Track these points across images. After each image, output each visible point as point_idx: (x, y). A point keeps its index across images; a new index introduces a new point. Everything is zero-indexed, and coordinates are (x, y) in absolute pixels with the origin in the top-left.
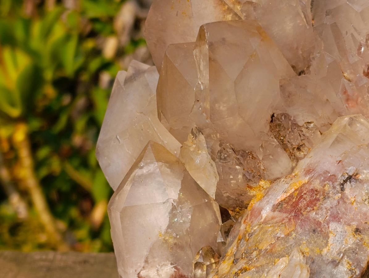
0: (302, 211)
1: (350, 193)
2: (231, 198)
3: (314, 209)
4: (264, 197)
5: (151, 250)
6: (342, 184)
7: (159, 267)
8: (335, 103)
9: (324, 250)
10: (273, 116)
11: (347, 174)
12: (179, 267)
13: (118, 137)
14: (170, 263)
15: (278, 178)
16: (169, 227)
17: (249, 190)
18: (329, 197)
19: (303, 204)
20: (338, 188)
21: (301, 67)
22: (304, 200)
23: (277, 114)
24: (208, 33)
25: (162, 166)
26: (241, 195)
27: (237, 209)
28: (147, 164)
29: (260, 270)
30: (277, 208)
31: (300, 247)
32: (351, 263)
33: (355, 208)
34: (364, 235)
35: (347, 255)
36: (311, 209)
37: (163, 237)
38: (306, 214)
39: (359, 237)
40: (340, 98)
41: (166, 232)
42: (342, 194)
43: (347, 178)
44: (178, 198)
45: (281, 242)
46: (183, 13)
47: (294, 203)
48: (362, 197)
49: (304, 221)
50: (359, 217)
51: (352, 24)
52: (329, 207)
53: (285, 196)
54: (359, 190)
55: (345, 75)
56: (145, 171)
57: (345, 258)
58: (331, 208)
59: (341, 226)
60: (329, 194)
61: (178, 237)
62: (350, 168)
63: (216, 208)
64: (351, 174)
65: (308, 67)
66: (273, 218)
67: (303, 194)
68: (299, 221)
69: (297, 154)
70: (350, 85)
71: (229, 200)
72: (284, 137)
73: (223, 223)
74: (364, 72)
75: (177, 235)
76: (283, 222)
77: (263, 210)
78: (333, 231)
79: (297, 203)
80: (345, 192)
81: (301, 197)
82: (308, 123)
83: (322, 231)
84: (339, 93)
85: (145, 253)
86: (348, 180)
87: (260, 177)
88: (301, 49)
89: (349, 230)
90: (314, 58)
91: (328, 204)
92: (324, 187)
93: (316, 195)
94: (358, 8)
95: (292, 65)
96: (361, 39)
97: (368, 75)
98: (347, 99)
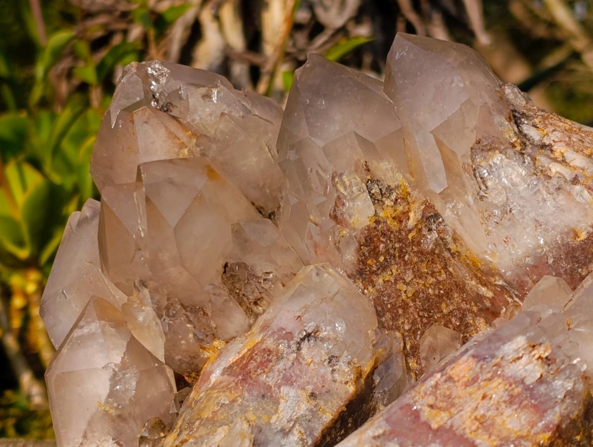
0: (251, 374)
1: (307, 353)
2: (184, 361)
3: (264, 372)
4: (217, 358)
5: (90, 424)
6: (298, 343)
7: (99, 443)
8: (301, 249)
9: (273, 417)
10: (226, 265)
11: (305, 331)
12: (121, 443)
13: (64, 291)
14: (111, 437)
15: (234, 338)
16: (110, 395)
17: (203, 352)
18: (283, 358)
19: (252, 365)
20: (294, 347)
21: (269, 207)
22: (254, 362)
23: (230, 264)
24: (144, 173)
25: (105, 325)
26: (194, 358)
27: (193, 374)
28: (88, 323)
29: (199, 440)
30: (227, 372)
31: (246, 414)
32: (303, 431)
33: (312, 369)
34: (320, 400)
35: (299, 423)
36: (262, 371)
37: (103, 408)
38: (256, 378)
39: (314, 403)
40: (306, 244)
41: (107, 402)
42: (297, 354)
43: (305, 336)
44: (121, 362)
45: (225, 409)
46: (128, 148)
47: (244, 364)
48: (321, 357)
49: (253, 385)
50: (315, 380)
51: (316, 160)
52: (281, 369)
53: (237, 358)
54: (318, 349)
55: (311, 217)
56: (86, 330)
57: (297, 427)
58: (285, 370)
59: (294, 391)
60: (283, 354)
61: (120, 407)
62: (309, 325)
63: (170, 373)
64: (309, 331)
65: (279, 208)
66: (221, 383)
67: (254, 355)
68: (247, 385)
69: (255, 308)
70: (317, 228)
71: (182, 363)
72: (240, 290)
73: (178, 391)
74: (330, 214)
75: (119, 405)
76: (229, 387)
77: (212, 374)
78: (284, 396)
79: (246, 365)
80: (301, 351)
81: (252, 358)
82: (267, 273)
83: (273, 396)
84: (305, 239)
85: (83, 426)
86: (307, 338)
87: (214, 337)
88: (268, 188)
89: (304, 395)
90: (281, 198)
91: (281, 365)
92: (277, 347)
93: (269, 355)
94: (320, 143)
95: (259, 206)
96: (328, 177)
97: (335, 218)
98: (316, 246)
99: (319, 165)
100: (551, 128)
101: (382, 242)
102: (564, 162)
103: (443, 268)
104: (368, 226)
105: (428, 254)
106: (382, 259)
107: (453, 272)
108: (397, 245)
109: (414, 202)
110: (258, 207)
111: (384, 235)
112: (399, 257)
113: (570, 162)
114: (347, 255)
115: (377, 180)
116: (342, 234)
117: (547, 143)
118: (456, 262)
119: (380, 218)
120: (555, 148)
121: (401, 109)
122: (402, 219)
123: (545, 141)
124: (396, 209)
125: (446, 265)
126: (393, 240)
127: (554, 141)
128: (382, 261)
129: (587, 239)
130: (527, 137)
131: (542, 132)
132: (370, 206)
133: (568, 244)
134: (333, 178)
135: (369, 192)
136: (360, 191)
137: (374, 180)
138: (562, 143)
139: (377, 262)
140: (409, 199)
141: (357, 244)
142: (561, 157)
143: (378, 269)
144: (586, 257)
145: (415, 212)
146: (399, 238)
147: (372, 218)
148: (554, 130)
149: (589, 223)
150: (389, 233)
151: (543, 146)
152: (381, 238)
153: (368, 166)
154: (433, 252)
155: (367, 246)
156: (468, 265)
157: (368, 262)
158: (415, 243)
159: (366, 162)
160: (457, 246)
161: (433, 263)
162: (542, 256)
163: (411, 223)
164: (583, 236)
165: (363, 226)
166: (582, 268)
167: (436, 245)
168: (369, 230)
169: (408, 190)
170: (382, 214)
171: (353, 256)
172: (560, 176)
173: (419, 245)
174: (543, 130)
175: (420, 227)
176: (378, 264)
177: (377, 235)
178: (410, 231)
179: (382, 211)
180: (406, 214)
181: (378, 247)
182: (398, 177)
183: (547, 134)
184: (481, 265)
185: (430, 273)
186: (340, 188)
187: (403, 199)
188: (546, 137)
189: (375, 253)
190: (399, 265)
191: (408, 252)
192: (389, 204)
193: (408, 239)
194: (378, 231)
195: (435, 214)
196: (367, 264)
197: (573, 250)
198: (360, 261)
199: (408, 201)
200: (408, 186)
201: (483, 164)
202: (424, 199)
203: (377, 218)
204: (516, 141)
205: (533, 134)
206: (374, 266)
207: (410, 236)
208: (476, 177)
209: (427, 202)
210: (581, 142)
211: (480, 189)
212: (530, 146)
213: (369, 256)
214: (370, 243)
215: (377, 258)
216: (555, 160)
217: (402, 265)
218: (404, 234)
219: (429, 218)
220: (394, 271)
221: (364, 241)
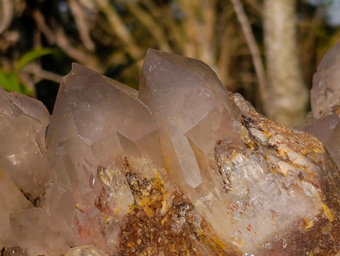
8: (67, 233)
10: (3, 250)
21: (35, 194)
23: (7, 248)
40: (72, 228)
51: (83, 156)
55: (77, 205)
65: (44, 194)
70: (83, 215)
74: (95, 203)
84: (72, 224)
88: (36, 177)
90: (48, 187)
94: (88, 142)
95: (27, 192)
96: (94, 171)
97: (99, 206)
98: (80, 230)
99: (86, 160)
100: (273, 132)
101: (140, 227)
102: (287, 160)
103: (188, 248)
104: (128, 214)
105: (177, 237)
106: (139, 242)
107: (196, 252)
108: (152, 230)
109: (166, 192)
110: (26, 194)
111: (141, 221)
112: (153, 239)
113: (293, 160)
114: (110, 239)
115: (135, 173)
116: (106, 221)
117: (273, 144)
118: (200, 244)
119: (138, 207)
120: (279, 148)
121: (156, 114)
122: (156, 207)
123: (270, 142)
124: (152, 199)
125: (191, 246)
126: (149, 225)
127: (277, 142)
128: (139, 244)
129: (314, 227)
130: (256, 138)
131: (266, 134)
132: (130, 197)
133: (299, 231)
134: (98, 171)
135: (130, 184)
136: (121, 183)
137: (133, 174)
138: (284, 145)
139: (136, 245)
140: (163, 191)
141: (120, 230)
142: (286, 157)
143: (136, 251)
144: (312, 242)
145: (167, 201)
146: (154, 224)
147: (132, 206)
148: (276, 134)
149: (315, 214)
150: (146, 219)
151: (270, 147)
152: (139, 224)
153: (127, 162)
154: (181, 235)
155: (127, 231)
156: (211, 247)
157: (128, 245)
158: (166, 227)
159: (126, 158)
160: (204, 231)
161: (180, 244)
162: (278, 242)
163: (163, 211)
164: (310, 225)
165: (124, 214)
166: (309, 251)
167: (183, 229)
168: (129, 217)
169: (162, 182)
170: (140, 203)
171: (116, 240)
172: (292, 174)
173: (170, 229)
174: (267, 133)
175: (171, 214)
176: (136, 246)
177: (136, 221)
178: (163, 217)
179: (140, 201)
180: (159, 203)
181: (136, 232)
182: (154, 172)
183: (271, 136)
184: (226, 248)
185: (178, 252)
186: (103, 180)
187: (157, 190)
188: (271, 139)
189: (134, 237)
190: (154, 247)
191: (161, 235)
192: (146, 195)
193: (161, 224)
194: (137, 217)
195: (183, 202)
196: (127, 247)
197: (302, 237)
198: (121, 245)
199: (161, 192)
200: (162, 179)
201: (228, 162)
202: (175, 190)
203: (136, 206)
204: (250, 143)
205: (260, 136)
206: (133, 248)
207: (162, 223)
208: (221, 173)
209: (177, 192)
210: (297, 143)
211: (225, 183)
212: (261, 147)
213: (129, 240)
214: (130, 228)
215: (135, 242)
216: (281, 159)
217: (156, 247)
218: (157, 220)
219: (178, 206)
220: (149, 252)
221: (125, 226)
